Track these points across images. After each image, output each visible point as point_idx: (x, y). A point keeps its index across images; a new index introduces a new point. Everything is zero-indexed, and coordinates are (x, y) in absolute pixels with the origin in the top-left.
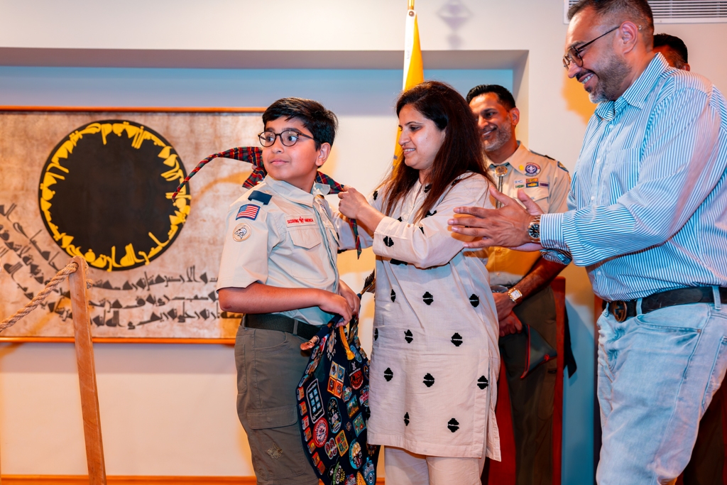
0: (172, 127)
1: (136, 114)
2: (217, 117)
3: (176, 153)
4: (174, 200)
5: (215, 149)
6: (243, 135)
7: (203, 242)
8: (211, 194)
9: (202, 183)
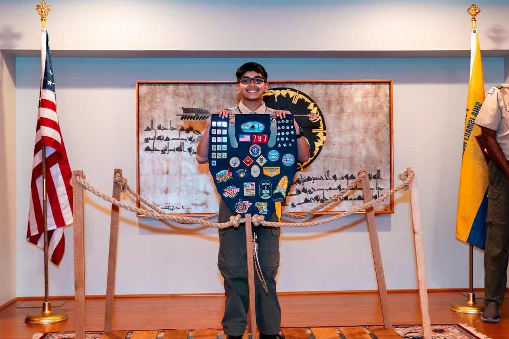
0: (315, 92)
1: (295, 84)
2: (340, 86)
3: (317, 106)
4: (317, 133)
5: (340, 104)
6: (355, 96)
7: (333, 157)
8: (337, 129)
9: (332, 123)
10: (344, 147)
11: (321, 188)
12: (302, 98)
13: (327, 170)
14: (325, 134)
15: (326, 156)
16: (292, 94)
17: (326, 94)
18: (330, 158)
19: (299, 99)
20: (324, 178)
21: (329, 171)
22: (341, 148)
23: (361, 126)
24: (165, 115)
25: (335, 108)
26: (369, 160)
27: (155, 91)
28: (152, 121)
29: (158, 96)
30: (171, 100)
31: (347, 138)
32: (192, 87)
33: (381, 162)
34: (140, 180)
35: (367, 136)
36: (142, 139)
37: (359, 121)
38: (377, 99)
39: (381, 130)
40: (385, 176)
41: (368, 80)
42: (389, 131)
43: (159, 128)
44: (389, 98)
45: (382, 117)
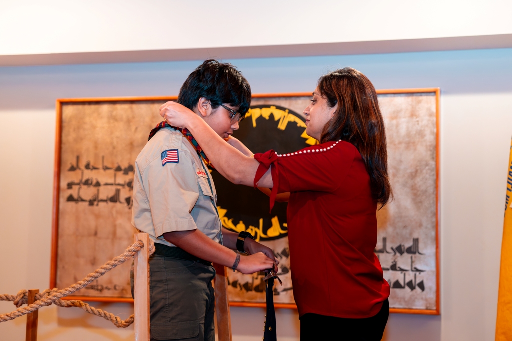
1: (282, 99)
12: (293, 120)
16: (278, 114)
24: (96, 148)
26: (400, 221)
27: (84, 113)
28: (78, 158)
29: (87, 120)
30: (105, 124)
32: (135, 106)
33: (421, 225)
36: (64, 184)
38: (415, 119)
39: (422, 171)
40: (427, 249)
42: (434, 172)
43: (88, 167)
44: (435, 119)
45: (424, 151)
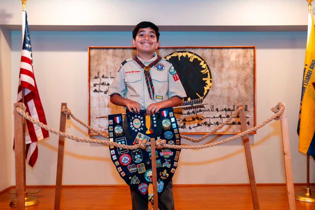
0: (205, 54)
1: (191, 49)
2: (221, 50)
3: (206, 63)
4: (206, 81)
5: (221, 62)
6: (231, 56)
7: (217, 96)
8: (219, 78)
9: (216, 75)
10: (223, 90)
11: (209, 116)
12: (196, 58)
13: (212, 105)
14: (211, 82)
15: (212, 96)
16: (190, 55)
17: (212, 55)
18: (214, 97)
19: (195, 59)
20: (211, 110)
21: (213, 106)
22: (222, 90)
23: (235, 76)
24: (107, 68)
25: (218, 65)
26: (240, 98)
27: (101, 53)
28: (98, 73)
29: (102, 56)
30: (111, 59)
31: (225, 84)
32: (125, 50)
33: (248, 100)
34: (91, 111)
35: (239, 83)
36: (92, 84)
37: (234, 73)
38: (245, 58)
39: (248, 79)
40: (251, 109)
41: (240, 46)
42: (253, 79)
43: (103, 77)
44: (253, 58)
45: (249, 71)
